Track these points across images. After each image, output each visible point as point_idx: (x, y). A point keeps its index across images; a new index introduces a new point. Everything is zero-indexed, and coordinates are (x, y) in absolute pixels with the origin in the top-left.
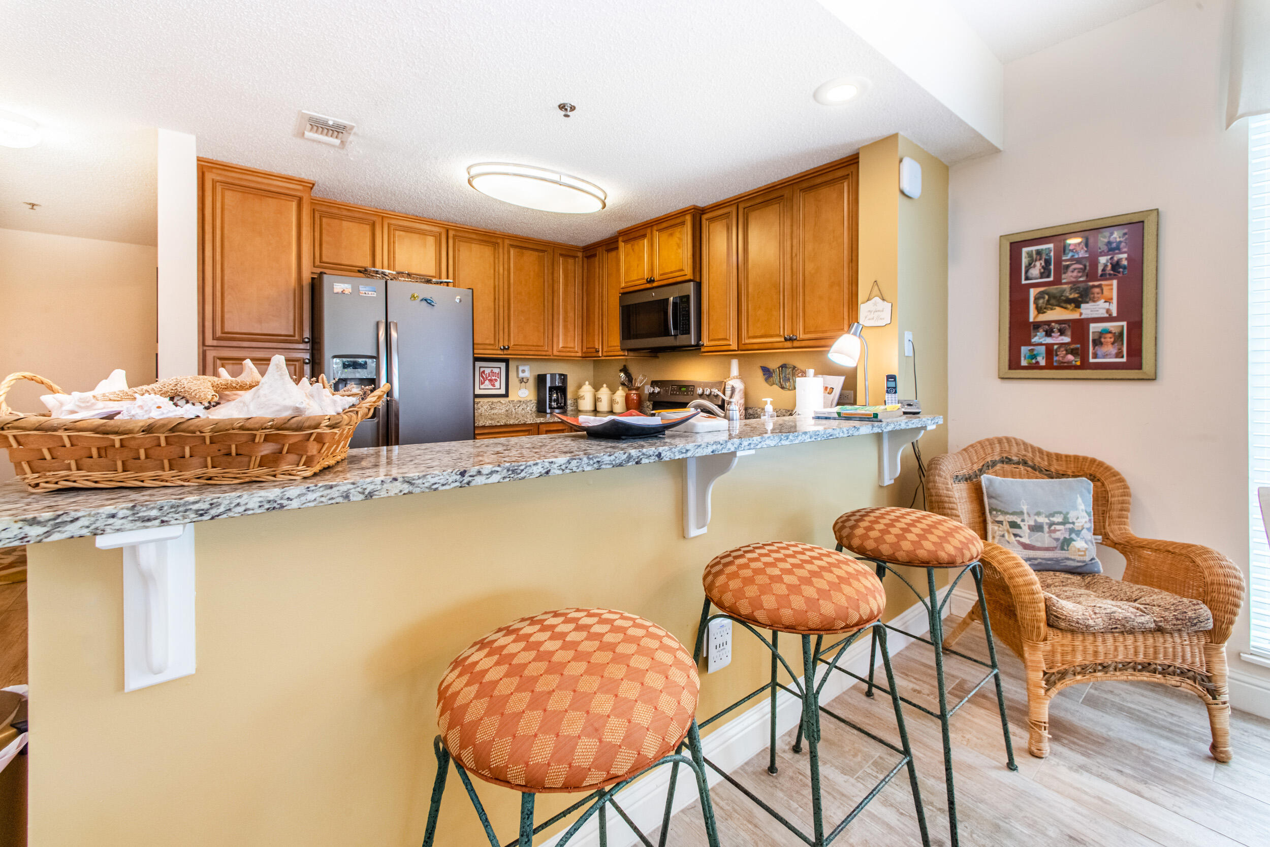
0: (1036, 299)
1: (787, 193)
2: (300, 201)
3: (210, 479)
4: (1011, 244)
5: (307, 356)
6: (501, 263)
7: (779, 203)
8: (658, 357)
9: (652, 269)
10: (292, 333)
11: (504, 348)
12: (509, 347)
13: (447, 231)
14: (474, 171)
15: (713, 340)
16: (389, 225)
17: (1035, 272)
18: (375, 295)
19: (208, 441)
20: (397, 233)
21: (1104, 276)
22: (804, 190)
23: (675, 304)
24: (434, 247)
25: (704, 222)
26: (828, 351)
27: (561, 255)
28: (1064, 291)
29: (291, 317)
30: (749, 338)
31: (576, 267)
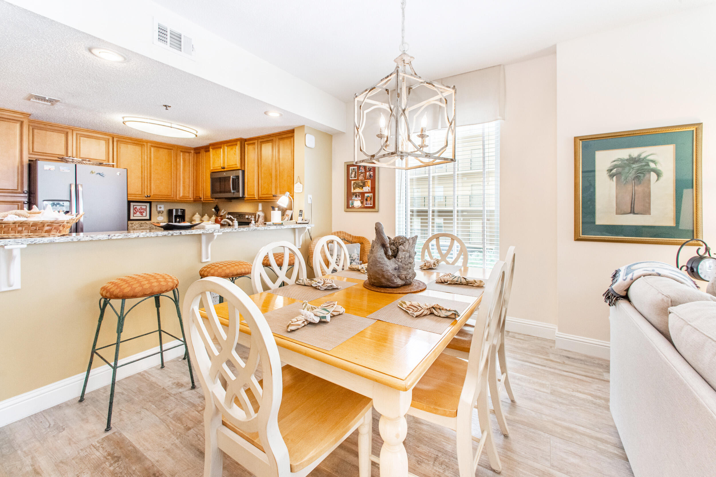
0: (354, 184)
1: (274, 138)
2: (22, 123)
3: (29, 236)
4: (347, 165)
5: (26, 200)
6: (146, 155)
7: (272, 142)
8: (231, 202)
9: (224, 163)
10: (16, 189)
11: (148, 196)
12: (150, 196)
13: (113, 138)
14: (126, 119)
15: (249, 195)
16: (77, 134)
17: (353, 175)
18: (69, 171)
19: (30, 226)
20: (82, 138)
21: (368, 179)
22: (279, 139)
23: (233, 179)
24: (105, 146)
25: (246, 146)
26: (277, 201)
27: (182, 151)
28: (359, 183)
29: (16, 181)
30: (262, 195)
31: (191, 157)
